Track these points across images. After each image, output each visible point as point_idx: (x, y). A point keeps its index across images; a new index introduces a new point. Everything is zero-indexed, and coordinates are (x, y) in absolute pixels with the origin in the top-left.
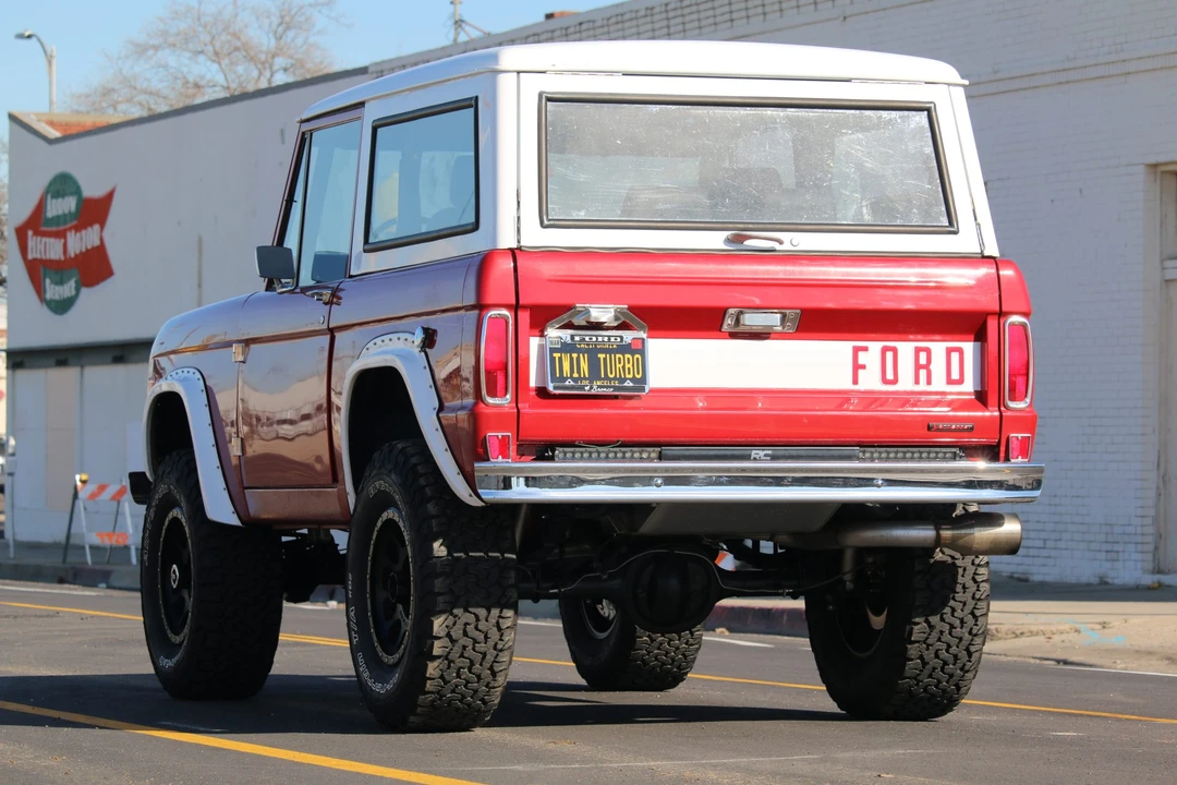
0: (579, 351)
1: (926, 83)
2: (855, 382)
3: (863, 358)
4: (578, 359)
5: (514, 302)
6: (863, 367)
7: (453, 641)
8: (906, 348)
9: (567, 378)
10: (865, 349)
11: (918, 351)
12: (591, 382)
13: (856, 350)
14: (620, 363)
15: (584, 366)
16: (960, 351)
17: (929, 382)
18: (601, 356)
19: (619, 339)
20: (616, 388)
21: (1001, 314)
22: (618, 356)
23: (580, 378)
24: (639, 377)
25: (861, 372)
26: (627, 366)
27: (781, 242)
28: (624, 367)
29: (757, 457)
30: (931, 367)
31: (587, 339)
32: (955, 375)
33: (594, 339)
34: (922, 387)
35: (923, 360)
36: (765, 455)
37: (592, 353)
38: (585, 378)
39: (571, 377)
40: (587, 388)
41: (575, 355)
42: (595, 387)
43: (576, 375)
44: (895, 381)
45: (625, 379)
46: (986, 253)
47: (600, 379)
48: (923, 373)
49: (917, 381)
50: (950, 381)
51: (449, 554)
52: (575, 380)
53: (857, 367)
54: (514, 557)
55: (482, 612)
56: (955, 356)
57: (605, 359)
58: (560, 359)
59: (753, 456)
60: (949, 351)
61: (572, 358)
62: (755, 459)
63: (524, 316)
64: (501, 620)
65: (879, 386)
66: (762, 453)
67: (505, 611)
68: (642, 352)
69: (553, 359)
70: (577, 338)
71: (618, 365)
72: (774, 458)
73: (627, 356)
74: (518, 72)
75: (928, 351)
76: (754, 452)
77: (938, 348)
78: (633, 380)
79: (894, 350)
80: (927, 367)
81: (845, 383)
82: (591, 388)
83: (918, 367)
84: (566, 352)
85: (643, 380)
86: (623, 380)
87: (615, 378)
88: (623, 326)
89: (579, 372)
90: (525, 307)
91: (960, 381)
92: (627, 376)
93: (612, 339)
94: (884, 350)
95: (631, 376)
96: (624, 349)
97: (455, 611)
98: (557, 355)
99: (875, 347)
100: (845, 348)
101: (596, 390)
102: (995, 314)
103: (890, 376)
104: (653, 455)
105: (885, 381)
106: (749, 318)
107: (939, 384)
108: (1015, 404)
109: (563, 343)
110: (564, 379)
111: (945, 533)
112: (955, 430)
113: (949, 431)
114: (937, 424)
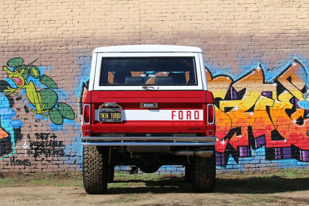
0: (107, 113)
1: (193, 52)
2: (172, 119)
3: (174, 114)
4: (106, 114)
5: (90, 102)
6: (174, 115)
8: (185, 111)
10: (175, 111)
11: (187, 112)
12: (109, 119)
13: (173, 112)
15: (107, 116)
16: (198, 112)
17: (190, 119)
18: (111, 114)
19: (116, 110)
20: (114, 121)
21: (207, 104)
22: (115, 114)
23: (106, 118)
25: (174, 117)
26: (117, 116)
27: (154, 88)
28: (116, 116)
29: (148, 136)
31: (108, 110)
33: (110, 110)
34: (189, 119)
35: (189, 114)
36: (150, 135)
37: (109, 113)
38: (107, 118)
39: (104, 118)
40: (107, 121)
41: (105, 114)
43: (105, 118)
44: (182, 119)
45: (117, 119)
46: (204, 90)
47: (111, 119)
48: (189, 117)
49: (187, 119)
50: (195, 118)
52: (105, 119)
53: (173, 115)
57: (112, 114)
58: (102, 114)
59: (147, 135)
60: (195, 112)
61: (104, 114)
63: (93, 105)
65: (178, 120)
66: (149, 135)
68: (121, 113)
69: (100, 114)
70: (106, 110)
73: (117, 114)
74: (97, 53)
75: (190, 112)
77: (193, 111)
78: (119, 119)
79: (182, 112)
80: (190, 115)
81: (171, 120)
83: (188, 115)
84: (103, 113)
85: (121, 119)
86: (116, 119)
87: (114, 118)
88: (117, 107)
89: (106, 117)
90: (93, 103)
91: (198, 118)
92: (117, 118)
93: (114, 110)
94: (179, 112)
95: (118, 118)
96: (117, 112)
98: (101, 114)
99: (177, 111)
100: (170, 111)
101: (109, 121)
102: (204, 103)
103: (181, 117)
104: (124, 135)
105: (179, 118)
106: (146, 105)
107: (193, 119)
108: (211, 124)
109: (103, 111)
110: (102, 119)
111: (196, 152)
112: (195, 129)
113: (194, 130)
114: (190, 128)
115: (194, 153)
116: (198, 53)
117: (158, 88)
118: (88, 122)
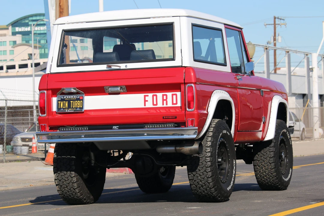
0: (66, 100)
1: (173, 17)
2: (145, 105)
3: (147, 98)
4: (65, 103)
5: (47, 88)
6: (147, 101)
7: (60, 181)
8: (160, 95)
9: (62, 108)
10: (148, 96)
11: (163, 95)
12: (68, 109)
13: (145, 96)
14: (76, 103)
15: (67, 105)
16: (176, 95)
17: (167, 104)
18: (71, 102)
19: (76, 97)
20: (74, 111)
21: (185, 84)
22: (76, 101)
23: (65, 108)
24: (81, 107)
25: (146, 102)
26: (78, 104)
27: (120, 67)
28: (77, 104)
30: (167, 100)
31: (68, 97)
32: (175, 102)
33: (70, 97)
34: (165, 106)
35: (165, 98)
36: (117, 128)
37: (69, 101)
38: (66, 108)
39: (63, 108)
40: (67, 111)
41: (64, 102)
42: (69, 110)
43: (64, 107)
44: (157, 104)
45: (78, 108)
46: (183, 66)
47: (71, 108)
48: (165, 102)
49: (163, 104)
50: (173, 104)
51: (57, 156)
52: (64, 109)
53: (145, 101)
54: (75, 157)
55: (65, 172)
56: (174, 96)
57: (72, 103)
58: (60, 103)
59: (113, 128)
60: (173, 95)
61: (63, 103)
62: (114, 129)
63: (50, 92)
64: (71, 175)
65: (152, 106)
66: (116, 127)
67: (71, 172)
68: (83, 100)
69: (58, 103)
70: (65, 97)
71: (76, 104)
72: (119, 128)
73: (78, 101)
74: (58, 25)
75: (166, 95)
76: (113, 127)
77: (169, 94)
78: (80, 108)
79: (156, 96)
80: (166, 100)
81: (143, 107)
82: (68, 111)
83: (163, 100)
84: (62, 101)
85: (82, 108)
86: (76, 108)
87: (75, 108)
88: (78, 93)
89: (65, 106)
90: (50, 89)
91: (176, 104)
92: (78, 107)
93: (74, 97)
94: (153, 96)
95: (79, 107)
96: (78, 99)
97: (58, 172)
98: (59, 102)
99: (150, 95)
100: (141, 96)
101: (69, 111)
102: (183, 83)
103: (155, 103)
104: (87, 129)
105: (154, 105)
106: (111, 89)
107: (170, 104)
108: (190, 110)
109: (61, 99)
110: (60, 109)
111: (178, 148)
112: (171, 118)
113: (169, 118)
114: (165, 117)
115: (175, 149)
116: (180, 16)
117: (126, 66)
118: (45, 114)
